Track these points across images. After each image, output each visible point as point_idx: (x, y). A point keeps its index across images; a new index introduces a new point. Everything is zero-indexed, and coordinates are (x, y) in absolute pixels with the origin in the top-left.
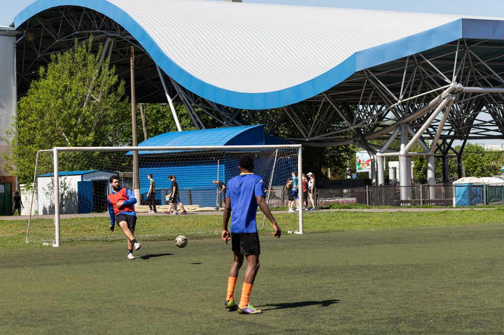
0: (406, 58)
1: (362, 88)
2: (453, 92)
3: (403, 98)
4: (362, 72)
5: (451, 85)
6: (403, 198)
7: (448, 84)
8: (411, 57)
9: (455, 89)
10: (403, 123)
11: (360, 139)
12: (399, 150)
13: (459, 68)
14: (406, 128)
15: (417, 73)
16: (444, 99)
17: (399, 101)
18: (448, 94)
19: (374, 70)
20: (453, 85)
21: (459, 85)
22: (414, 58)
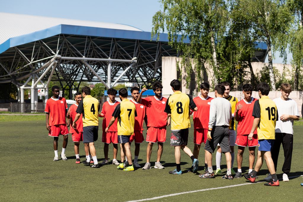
0: (34, 42)
1: (14, 55)
2: (56, 59)
3: (33, 61)
4: (14, 48)
5: (55, 55)
6: (32, 109)
7: (54, 55)
8: (37, 42)
9: (57, 58)
10: (33, 73)
11: (13, 80)
12: (31, 86)
13: (60, 48)
14: (35, 76)
15: (41, 49)
16: (52, 62)
17: (31, 63)
18: (54, 60)
19: (19, 47)
20: (57, 55)
21: (60, 56)
22: (39, 42)
